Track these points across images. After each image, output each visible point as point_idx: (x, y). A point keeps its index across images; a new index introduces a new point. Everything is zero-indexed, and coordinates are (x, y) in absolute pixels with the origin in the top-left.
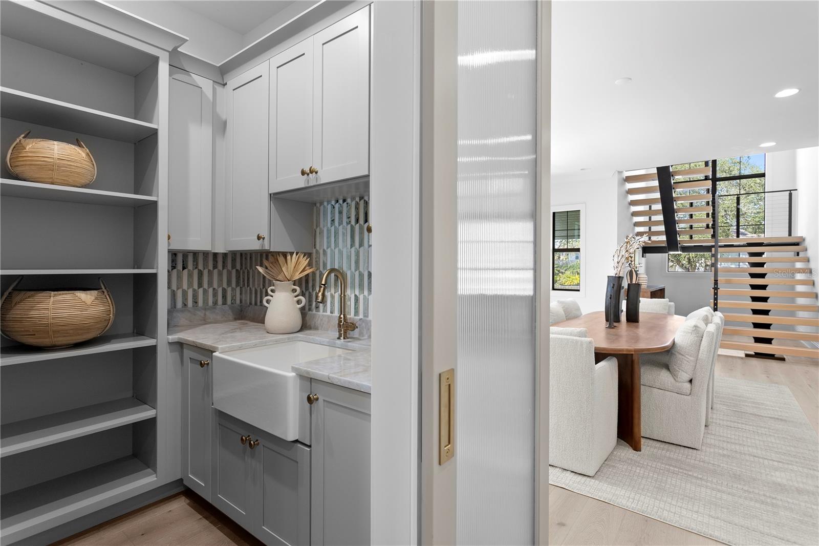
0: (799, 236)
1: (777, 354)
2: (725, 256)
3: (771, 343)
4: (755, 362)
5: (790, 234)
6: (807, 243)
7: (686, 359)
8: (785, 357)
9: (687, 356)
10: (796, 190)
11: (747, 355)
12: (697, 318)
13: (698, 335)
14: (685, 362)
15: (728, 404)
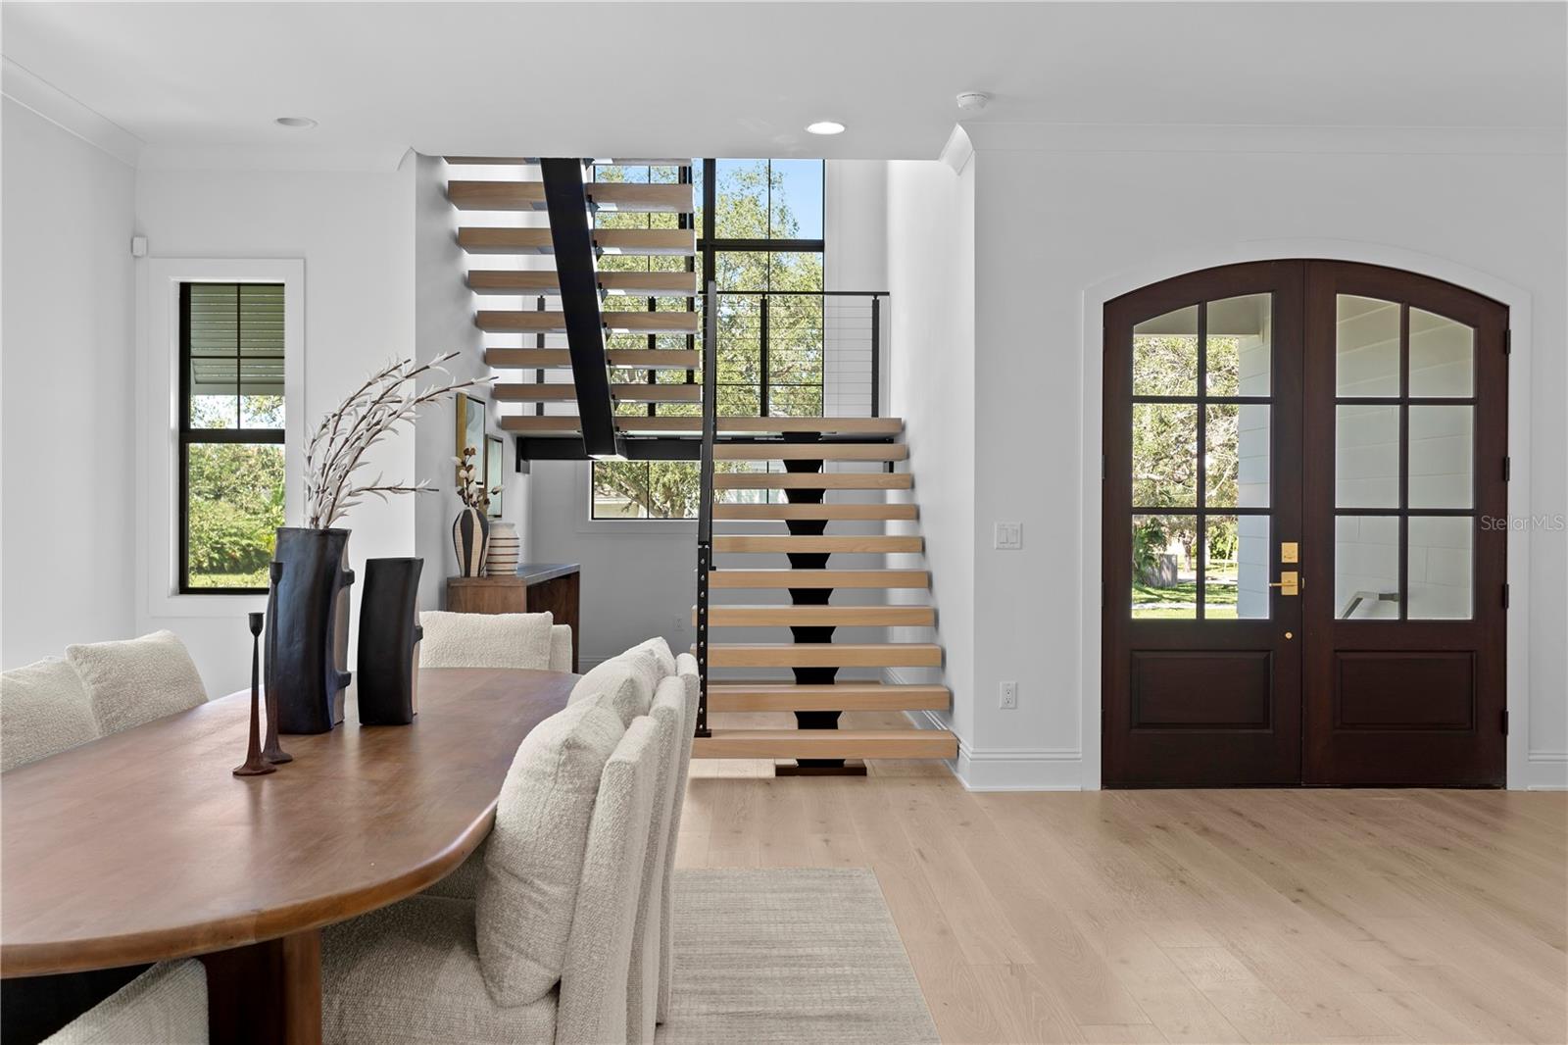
0: (892, 416)
1: (850, 758)
2: (736, 467)
3: (835, 727)
4: (800, 789)
5: (875, 413)
6: (912, 436)
7: (534, 895)
8: (867, 763)
9: (537, 882)
10: (888, 294)
11: (781, 771)
12: (595, 697)
13: (578, 782)
14: (532, 911)
15: (716, 986)
